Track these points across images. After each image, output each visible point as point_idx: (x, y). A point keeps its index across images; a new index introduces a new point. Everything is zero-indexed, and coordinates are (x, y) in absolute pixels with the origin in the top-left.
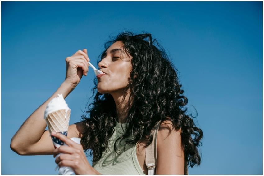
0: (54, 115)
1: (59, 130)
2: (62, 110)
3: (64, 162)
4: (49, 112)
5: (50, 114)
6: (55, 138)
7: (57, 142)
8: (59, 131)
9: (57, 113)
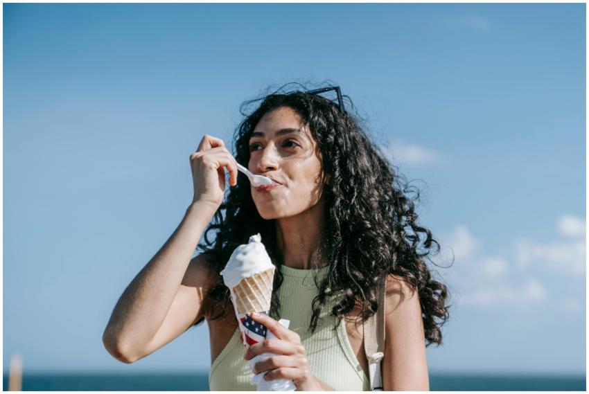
0: (256, 281)
1: (261, 308)
2: (269, 270)
3: (284, 371)
4: (246, 275)
5: (247, 278)
6: (253, 323)
7: (257, 330)
8: (262, 311)
9: (261, 276)
